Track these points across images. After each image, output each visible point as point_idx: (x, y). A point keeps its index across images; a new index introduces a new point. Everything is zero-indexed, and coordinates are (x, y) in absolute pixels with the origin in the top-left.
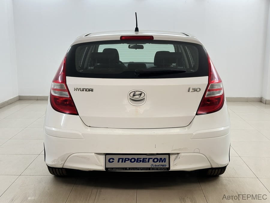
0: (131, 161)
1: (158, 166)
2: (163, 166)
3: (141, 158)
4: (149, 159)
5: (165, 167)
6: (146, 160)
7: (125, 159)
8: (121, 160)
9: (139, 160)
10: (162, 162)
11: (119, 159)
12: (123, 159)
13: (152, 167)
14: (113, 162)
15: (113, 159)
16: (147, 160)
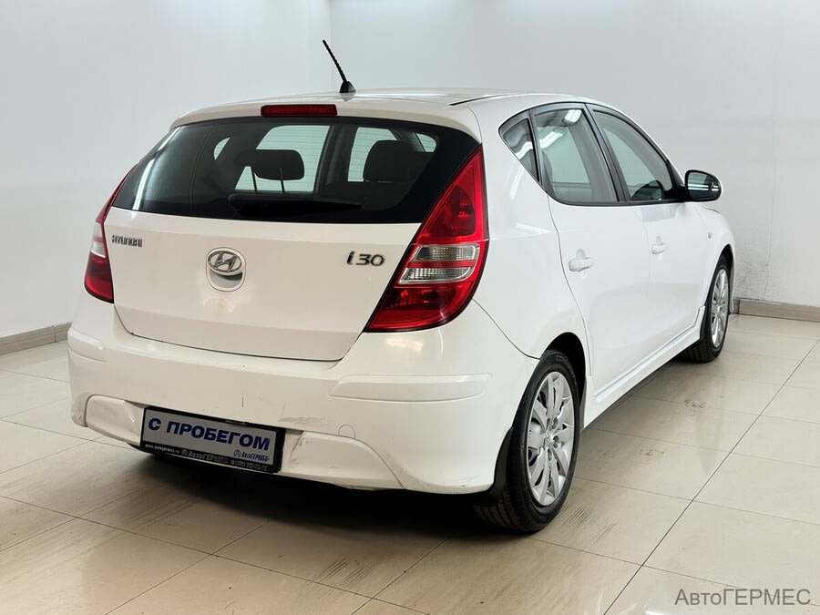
0: (194, 435)
1: (250, 457)
2: (260, 457)
3: (215, 430)
4: (233, 434)
5: (264, 462)
6: (225, 437)
7: (183, 425)
8: (173, 427)
9: (211, 434)
10: (260, 448)
11: (171, 423)
12: (177, 424)
13: (237, 457)
14: (157, 428)
15: (159, 422)
16: (228, 436)
